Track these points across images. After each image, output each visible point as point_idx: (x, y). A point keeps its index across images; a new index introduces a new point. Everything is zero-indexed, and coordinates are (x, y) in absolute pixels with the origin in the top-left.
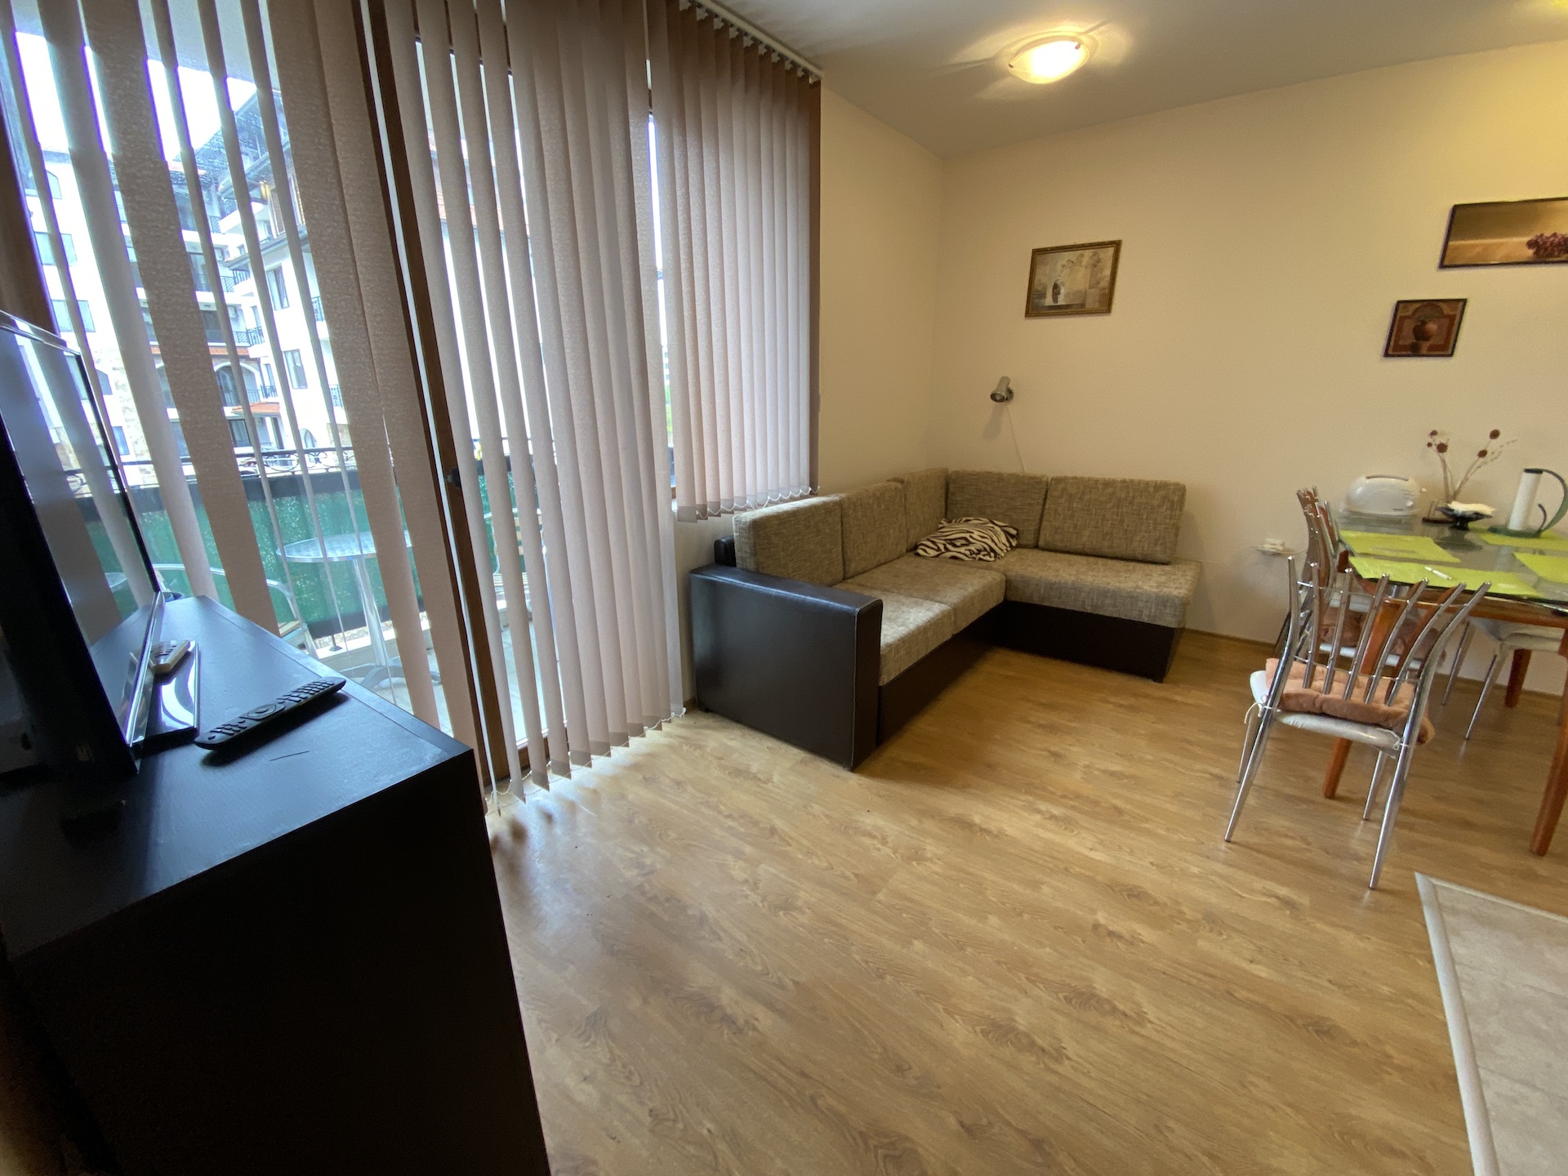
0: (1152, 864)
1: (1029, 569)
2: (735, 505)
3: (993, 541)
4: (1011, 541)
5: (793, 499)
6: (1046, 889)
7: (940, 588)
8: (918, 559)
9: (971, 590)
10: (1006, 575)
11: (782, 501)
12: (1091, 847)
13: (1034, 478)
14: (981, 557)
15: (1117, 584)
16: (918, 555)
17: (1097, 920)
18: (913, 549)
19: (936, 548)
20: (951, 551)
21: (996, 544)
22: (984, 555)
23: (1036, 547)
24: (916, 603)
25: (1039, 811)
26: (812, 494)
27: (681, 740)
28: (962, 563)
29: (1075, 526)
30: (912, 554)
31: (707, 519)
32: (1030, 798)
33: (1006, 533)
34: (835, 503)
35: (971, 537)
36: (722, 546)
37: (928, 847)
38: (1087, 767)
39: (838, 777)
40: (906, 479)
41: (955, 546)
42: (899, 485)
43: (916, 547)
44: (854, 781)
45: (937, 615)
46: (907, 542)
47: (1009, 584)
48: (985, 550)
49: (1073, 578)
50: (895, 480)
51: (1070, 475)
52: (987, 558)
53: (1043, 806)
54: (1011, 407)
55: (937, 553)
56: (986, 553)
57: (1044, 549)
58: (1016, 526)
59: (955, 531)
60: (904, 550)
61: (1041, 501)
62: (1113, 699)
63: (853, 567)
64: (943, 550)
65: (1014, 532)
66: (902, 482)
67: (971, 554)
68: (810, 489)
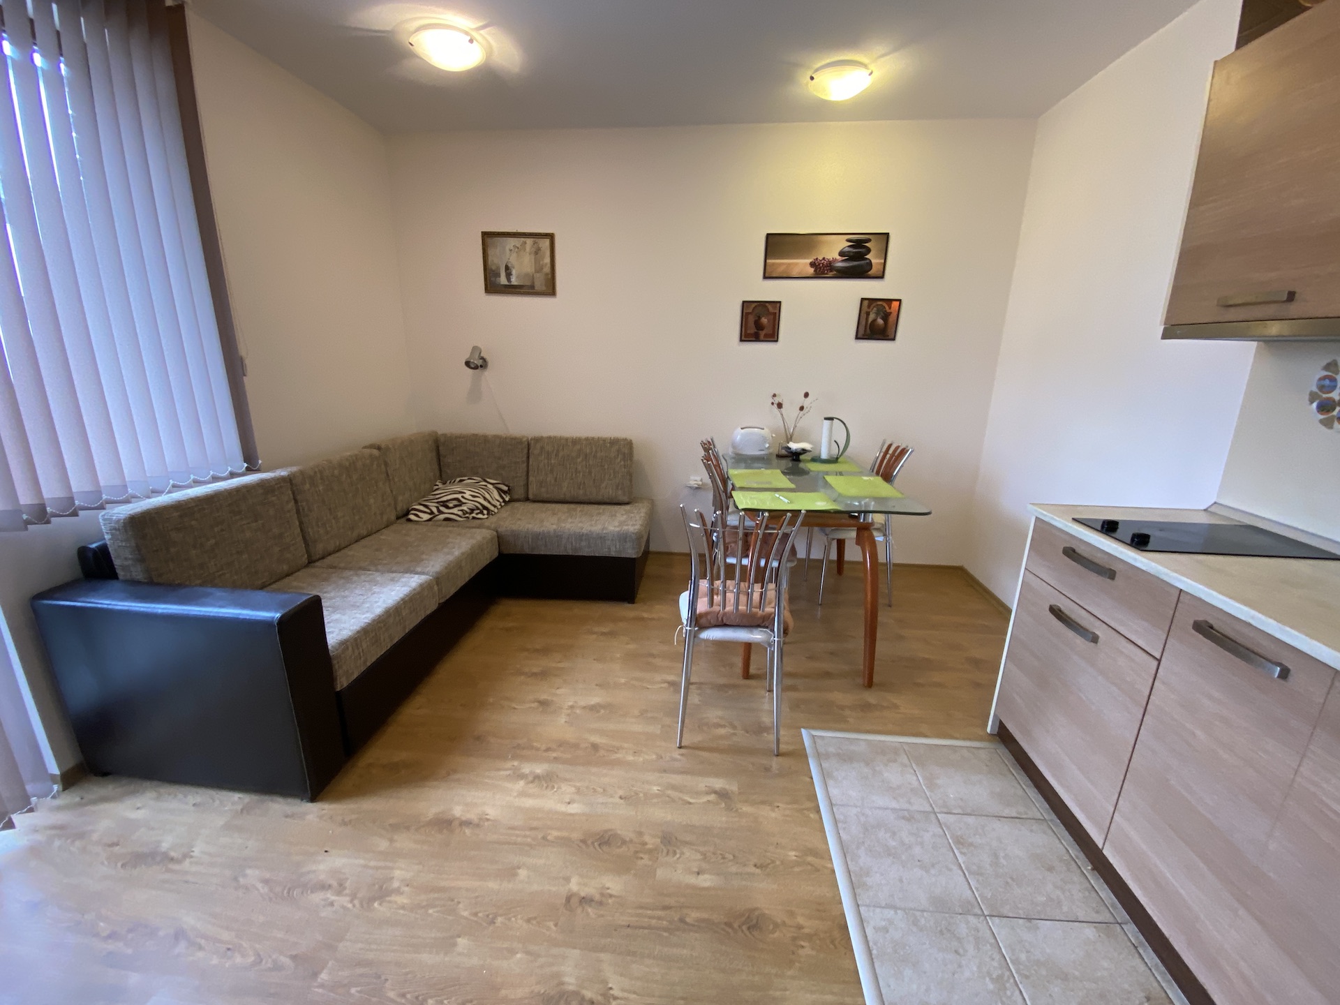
0: (621, 798)
1: (519, 522)
2: (104, 497)
3: (485, 499)
4: (505, 497)
5: (216, 479)
6: (523, 873)
7: (424, 557)
8: (410, 525)
9: (457, 553)
10: (497, 532)
11: (197, 483)
12: (568, 801)
13: (515, 439)
14: (474, 515)
15: (589, 528)
16: (410, 520)
17: (570, 890)
18: (404, 515)
19: (428, 511)
20: (443, 513)
21: (489, 502)
22: (477, 514)
23: (527, 499)
24: (392, 580)
25: (522, 776)
26: (250, 470)
27: (53, 832)
28: (454, 524)
29: (556, 480)
30: (403, 520)
31: (48, 522)
32: (516, 763)
33: (499, 490)
34: (283, 479)
35: (462, 497)
36: (90, 555)
37: (397, 873)
38: (572, 707)
39: (292, 816)
40: (383, 446)
41: (448, 507)
42: (375, 452)
43: (408, 513)
44: (313, 814)
45: (414, 589)
46: (396, 508)
47: (500, 539)
48: (478, 509)
49: (554, 527)
50: (371, 446)
51: (545, 435)
52: (480, 516)
53: (527, 768)
54: (487, 374)
55: (431, 516)
56: (479, 511)
57: (534, 501)
58: (506, 483)
59: (447, 492)
60: (393, 517)
61: (525, 459)
62: (596, 629)
63: (320, 548)
64: (437, 513)
65: (505, 488)
66: (379, 448)
67: (464, 514)
68: (246, 465)
